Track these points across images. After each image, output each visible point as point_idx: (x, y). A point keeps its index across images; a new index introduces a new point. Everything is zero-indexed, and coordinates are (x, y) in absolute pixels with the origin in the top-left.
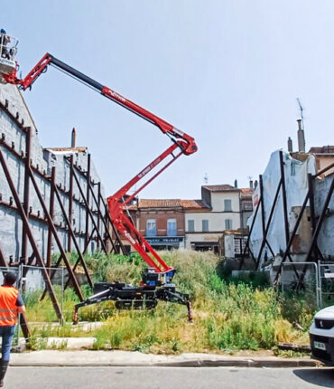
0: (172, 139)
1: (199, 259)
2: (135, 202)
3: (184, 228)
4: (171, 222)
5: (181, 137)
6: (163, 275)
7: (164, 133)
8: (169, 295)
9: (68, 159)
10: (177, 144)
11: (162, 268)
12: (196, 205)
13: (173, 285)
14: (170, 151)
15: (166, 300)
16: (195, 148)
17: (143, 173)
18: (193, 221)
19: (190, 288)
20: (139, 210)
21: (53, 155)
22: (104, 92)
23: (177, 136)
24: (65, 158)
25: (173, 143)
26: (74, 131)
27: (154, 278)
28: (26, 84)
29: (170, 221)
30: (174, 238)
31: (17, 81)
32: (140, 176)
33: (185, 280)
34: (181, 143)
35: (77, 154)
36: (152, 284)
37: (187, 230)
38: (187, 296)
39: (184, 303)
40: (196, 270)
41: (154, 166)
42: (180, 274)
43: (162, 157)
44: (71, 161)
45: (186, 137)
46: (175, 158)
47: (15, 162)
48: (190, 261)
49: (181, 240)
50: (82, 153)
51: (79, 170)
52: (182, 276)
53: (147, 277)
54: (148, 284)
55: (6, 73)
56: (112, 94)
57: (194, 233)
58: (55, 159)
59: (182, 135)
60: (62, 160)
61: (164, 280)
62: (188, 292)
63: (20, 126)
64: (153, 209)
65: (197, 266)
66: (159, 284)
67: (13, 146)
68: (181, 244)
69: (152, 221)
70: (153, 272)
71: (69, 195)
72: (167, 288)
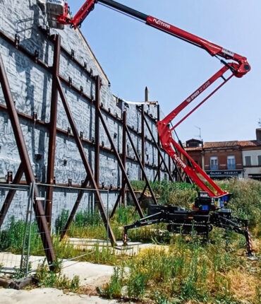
0: (222, 61)
1: (257, 187)
2: (200, 145)
3: (242, 163)
4: (231, 158)
5: (231, 58)
6: (217, 200)
7: (213, 55)
8: (223, 221)
9: (140, 108)
10: (227, 66)
11: (216, 192)
12: (252, 144)
13: (229, 210)
14: (220, 74)
15: (220, 226)
16: (247, 68)
17: (191, 98)
18: (250, 157)
19: (249, 213)
20: (203, 149)
21: (126, 104)
22: (150, 21)
23: (227, 57)
24: (137, 107)
25: (223, 65)
26: (146, 89)
27: (207, 202)
28: (76, 23)
29: (229, 157)
30: (233, 171)
31: (67, 21)
32: (189, 100)
33: (244, 204)
34: (232, 64)
35: (149, 106)
36: (205, 208)
37: (244, 164)
38: (245, 222)
39: (240, 232)
40: (254, 196)
41: (204, 90)
42: (238, 199)
43: (211, 81)
44: (142, 109)
45: (236, 57)
46: (226, 81)
47: (87, 105)
48: (248, 188)
49: (240, 172)
50: (153, 106)
51: (150, 117)
52: (239, 202)
53: (199, 201)
54: (201, 208)
55: (58, 14)
56: (157, 23)
57: (251, 166)
58: (128, 107)
59: (232, 55)
60: (135, 108)
61: (218, 204)
62: (246, 218)
63: (89, 75)
64: (215, 148)
65: (255, 192)
66: (213, 208)
67: (82, 90)
68: (241, 175)
69: (214, 158)
70: (206, 196)
71: (141, 136)
72: (221, 214)
